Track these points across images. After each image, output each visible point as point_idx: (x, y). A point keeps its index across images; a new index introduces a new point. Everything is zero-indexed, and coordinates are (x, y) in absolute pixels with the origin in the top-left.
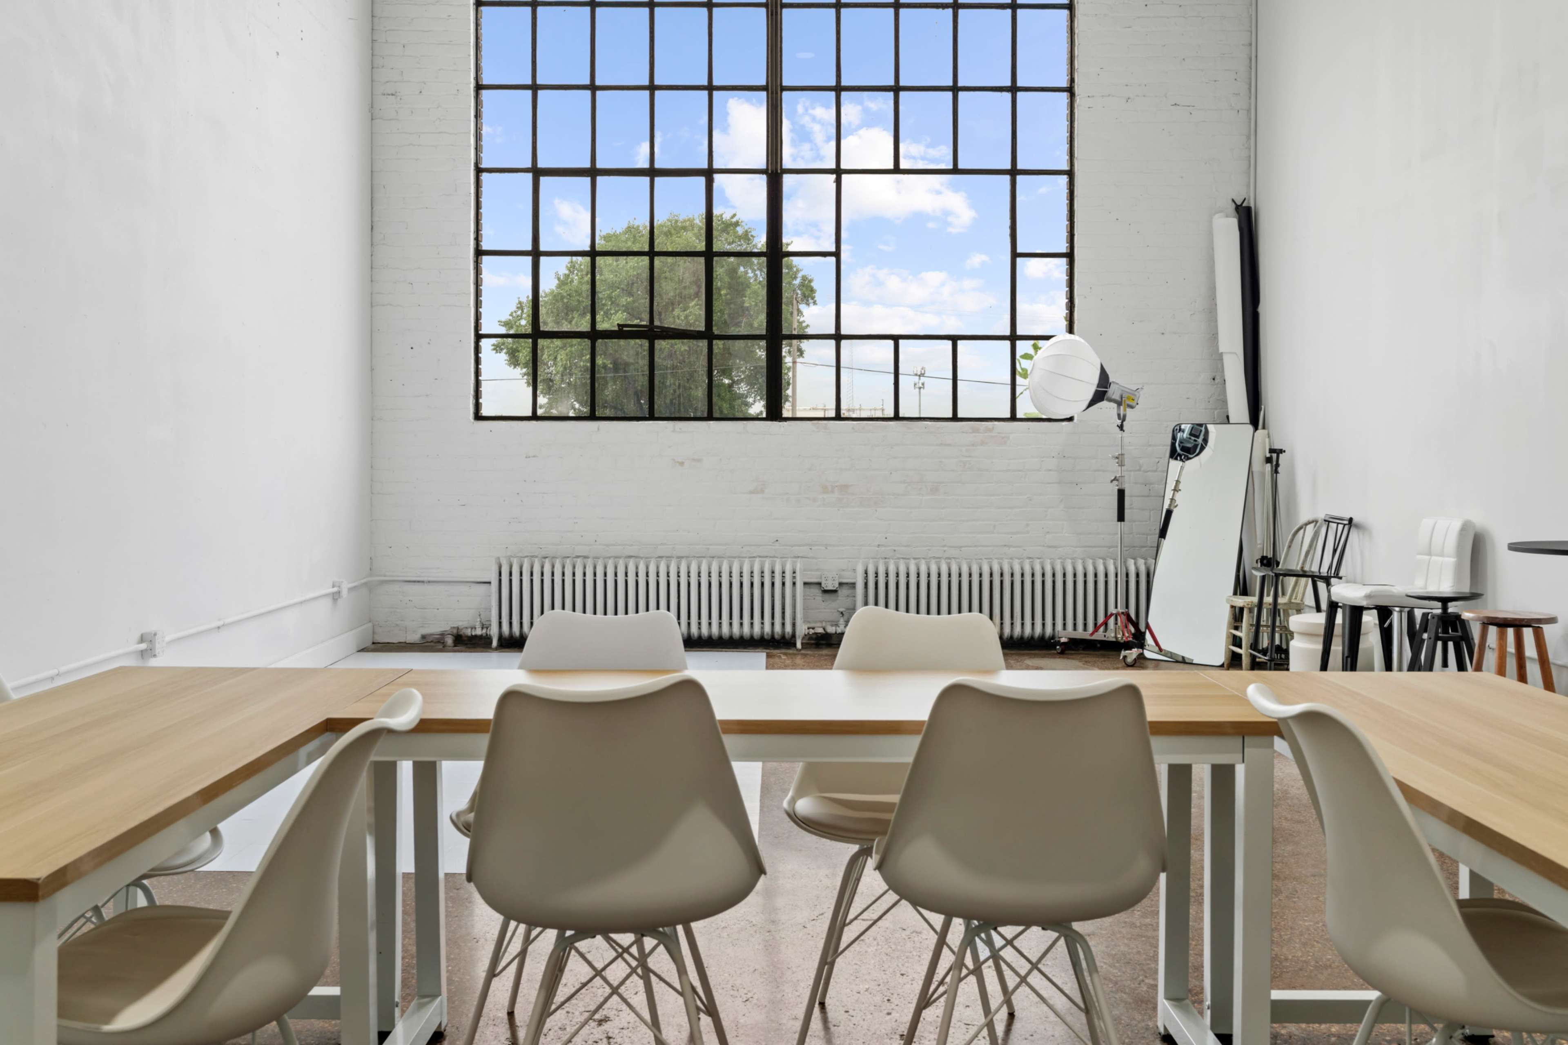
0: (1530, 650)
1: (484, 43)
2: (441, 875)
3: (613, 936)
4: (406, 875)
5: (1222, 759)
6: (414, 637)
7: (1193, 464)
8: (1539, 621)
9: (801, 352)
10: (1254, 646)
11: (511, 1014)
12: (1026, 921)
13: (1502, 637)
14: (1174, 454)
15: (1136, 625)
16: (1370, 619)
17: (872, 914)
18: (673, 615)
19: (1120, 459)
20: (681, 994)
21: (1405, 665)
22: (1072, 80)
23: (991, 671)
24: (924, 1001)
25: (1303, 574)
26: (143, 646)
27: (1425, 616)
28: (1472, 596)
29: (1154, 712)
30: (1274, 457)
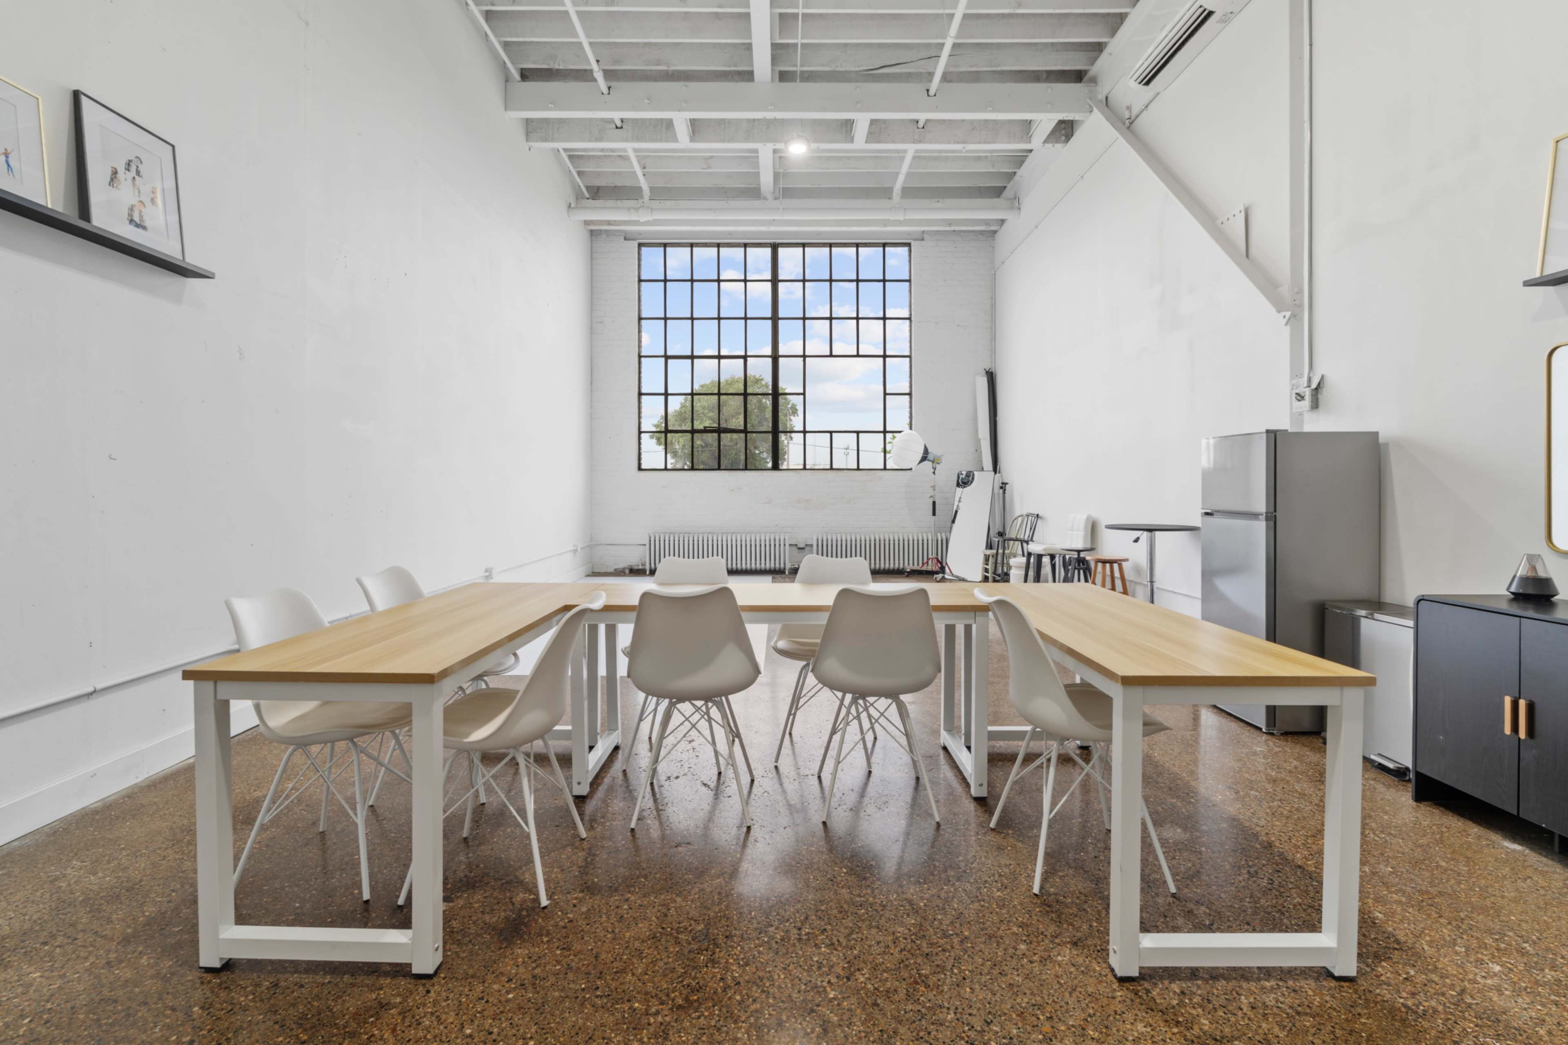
0: (1117, 574)
1: (643, 299)
2: (618, 677)
3: (694, 702)
4: (602, 677)
5: (968, 622)
6: (611, 570)
7: (968, 489)
8: (1121, 560)
9: (791, 438)
10: (995, 573)
11: (650, 738)
12: (880, 694)
13: (1104, 568)
14: (958, 485)
15: (941, 563)
16: (1046, 560)
17: (811, 694)
18: (724, 561)
19: (934, 487)
20: (723, 727)
21: (1062, 580)
22: (911, 315)
23: (865, 583)
24: (834, 732)
25: (1016, 540)
26: (487, 574)
27: (1070, 558)
28: (1092, 549)
29: (933, 601)
30: (1003, 486)
